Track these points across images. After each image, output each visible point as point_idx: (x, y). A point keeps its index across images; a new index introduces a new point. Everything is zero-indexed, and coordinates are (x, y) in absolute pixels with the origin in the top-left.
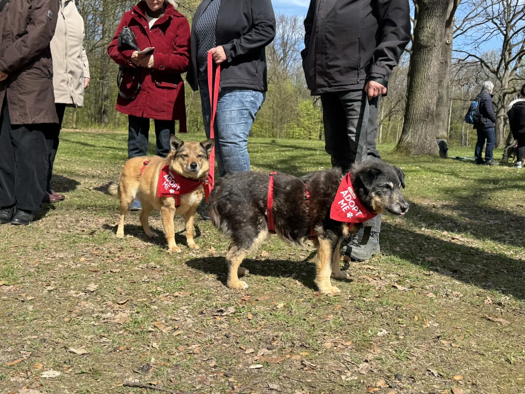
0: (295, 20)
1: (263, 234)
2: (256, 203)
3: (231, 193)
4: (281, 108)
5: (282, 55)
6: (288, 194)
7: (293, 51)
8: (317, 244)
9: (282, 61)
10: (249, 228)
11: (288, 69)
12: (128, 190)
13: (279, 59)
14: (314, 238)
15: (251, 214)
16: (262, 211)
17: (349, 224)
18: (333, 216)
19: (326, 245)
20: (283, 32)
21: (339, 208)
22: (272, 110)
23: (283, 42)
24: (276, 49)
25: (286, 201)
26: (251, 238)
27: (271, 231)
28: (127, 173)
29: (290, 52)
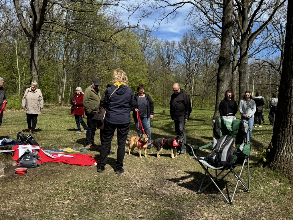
0: (174, 44)
1: (162, 149)
2: (160, 144)
3: (156, 142)
4: (168, 89)
5: (167, 61)
6: (166, 142)
7: (173, 59)
8: (171, 150)
9: (168, 64)
10: (160, 148)
11: (171, 68)
12: (132, 144)
13: (166, 64)
14: (170, 149)
15: (160, 145)
16: (162, 145)
17: (176, 146)
18: (174, 145)
19: (172, 150)
20: (168, 50)
21: (174, 144)
22: (163, 91)
23: (168, 55)
24: (164, 58)
25: (165, 143)
26: (160, 149)
27: (163, 148)
28: (131, 140)
29: (172, 59)
